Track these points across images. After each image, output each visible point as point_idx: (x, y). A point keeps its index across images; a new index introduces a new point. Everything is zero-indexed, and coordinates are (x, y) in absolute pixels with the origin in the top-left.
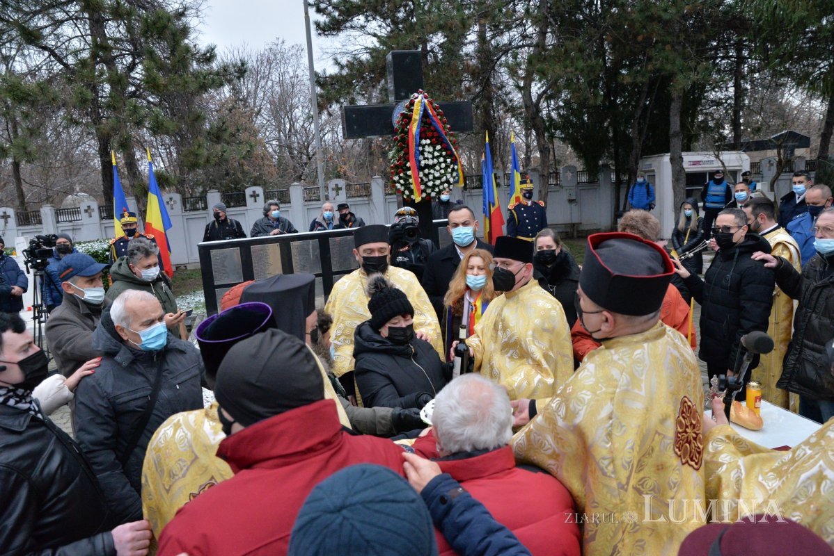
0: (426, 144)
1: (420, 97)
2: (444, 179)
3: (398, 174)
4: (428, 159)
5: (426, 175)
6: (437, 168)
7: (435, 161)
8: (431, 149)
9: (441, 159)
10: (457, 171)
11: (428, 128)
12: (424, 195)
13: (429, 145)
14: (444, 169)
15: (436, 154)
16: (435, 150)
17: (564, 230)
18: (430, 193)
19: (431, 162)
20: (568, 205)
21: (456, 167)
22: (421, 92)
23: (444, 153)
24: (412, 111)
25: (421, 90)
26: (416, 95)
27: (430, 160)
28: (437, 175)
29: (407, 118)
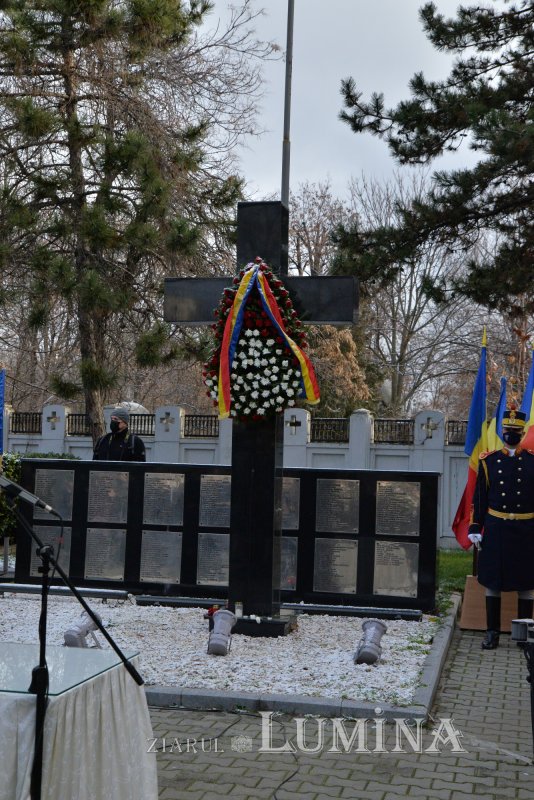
0: (253, 336)
2: (276, 390)
5: (249, 383)
6: (267, 372)
7: (264, 362)
8: (259, 344)
9: (273, 360)
10: (301, 379)
11: (258, 314)
12: (247, 411)
13: (256, 338)
15: (266, 351)
16: (265, 346)
19: (257, 363)
21: (298, 374)
22: (257, 259)
23: (279, 352)
26: (249, 264)
27: (257, 360)
28: (265, 382)
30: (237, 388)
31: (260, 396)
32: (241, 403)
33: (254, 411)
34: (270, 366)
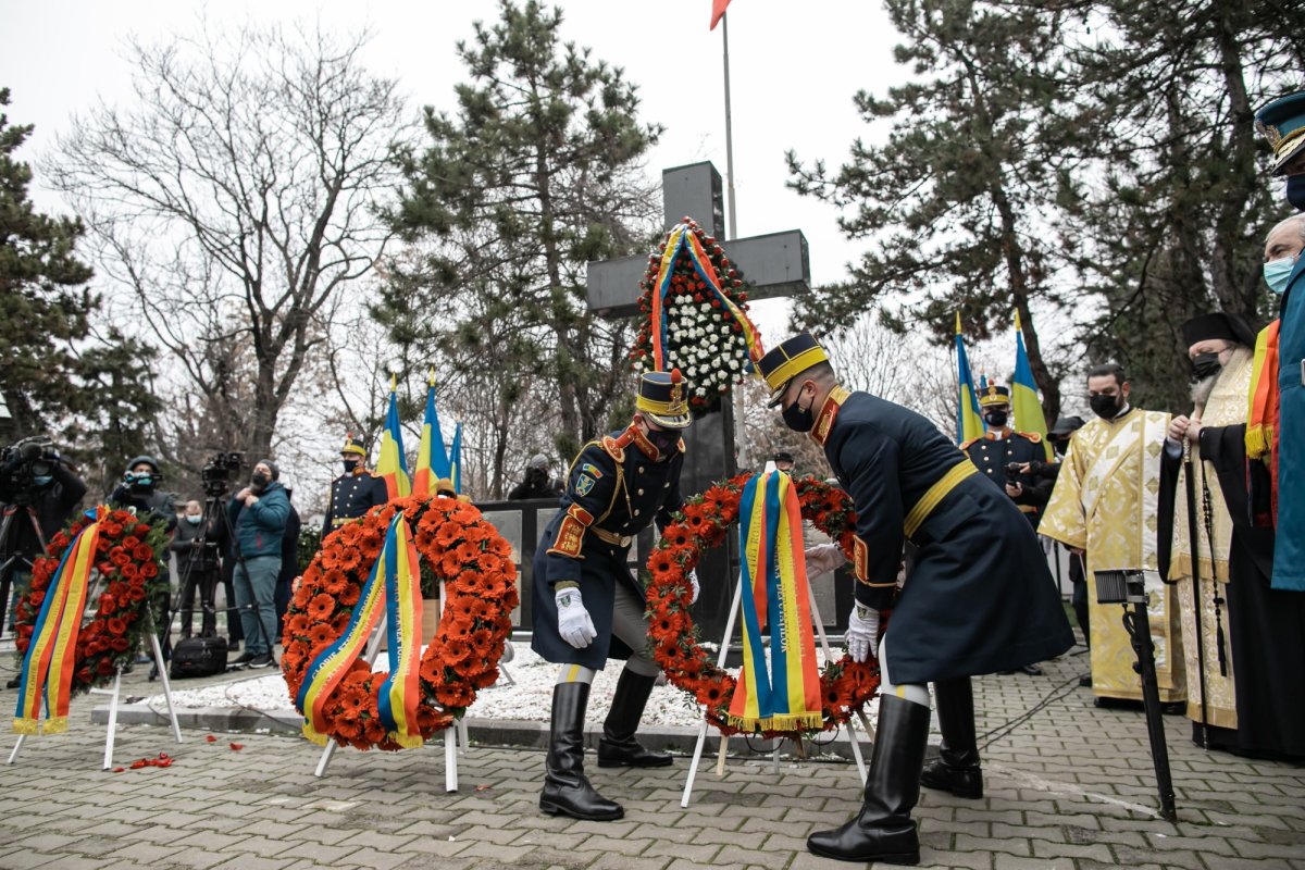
0: (685, 304)
1: (682, 227)
2: (716, 362)
3: (640, 359)
4: (687, 328)
5: (684, 357)
6: (704, 342)
7: (700, 331)
8: (693, 311)
11: (690, 277)
13: (689, 305)
14: (716, 344)
15: (701, 318)
16: (699, 312)
19: (692, 334)
21: (741, 341)
23: (717, 317)
26: (677, 226)
27: (692, 330)
28: (703, 354)
29: (658, 262)
31: (698, 372)
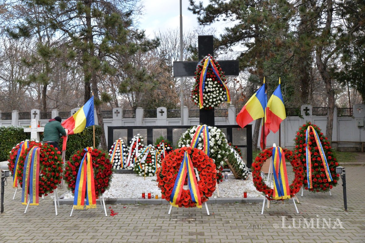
0: (209, 81)
1: (208, 58)
2: (218, 98)
3: (195, 95)
4: (210, 88)
5: (209, 96)
6: (215, 92)
7: (214, 89)
8: (212, 83)
10: (226, 94)
11: (211, 73)
12: (208, 106)
13: (211, 81)
14: (218, 93)
15: (214, 86)
16: (214, 84)
17: (355, 146)
18: (211, 105)
19: (211, 90)
20: (358, 130)
21: (225, 93)
22: (209, 55)
23: (219, 86)
24: (203, 64)
25: (209, 54)
26: (206, 57)
27: (211, 89)
28: (214, 96)
29: (201, 68)
30: (204, 98)
31: (212, 101)
32: (206, 103)
33: (210, 106)
34: (216, 90)
